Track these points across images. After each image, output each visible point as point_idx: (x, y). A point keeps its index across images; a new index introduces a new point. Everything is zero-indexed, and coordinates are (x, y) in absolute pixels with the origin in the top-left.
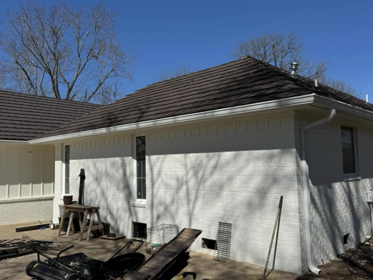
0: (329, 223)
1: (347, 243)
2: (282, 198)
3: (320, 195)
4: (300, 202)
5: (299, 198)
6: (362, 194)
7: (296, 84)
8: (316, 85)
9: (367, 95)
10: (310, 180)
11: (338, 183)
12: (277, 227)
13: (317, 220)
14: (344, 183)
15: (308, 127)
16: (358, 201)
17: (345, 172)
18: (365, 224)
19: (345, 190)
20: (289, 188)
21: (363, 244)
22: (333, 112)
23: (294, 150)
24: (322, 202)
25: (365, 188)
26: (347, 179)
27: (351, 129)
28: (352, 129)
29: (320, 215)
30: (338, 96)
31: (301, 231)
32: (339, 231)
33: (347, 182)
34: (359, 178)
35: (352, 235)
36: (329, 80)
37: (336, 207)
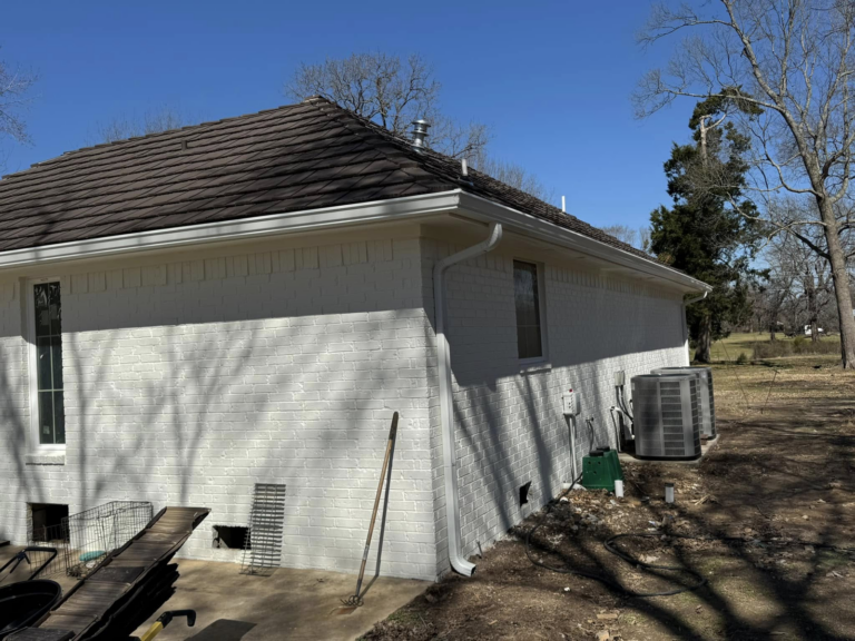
0: (491, 462)
1: (526, 502)
2: (396, 416)
3: (473, 406)
4: (433, 423)
5: (430, 414)
6: (554, 399)
7: (424, 167)
8: (465, 172)
9: (563, 198)
10: (453, 376)
11: (508, 379)
12: (385, 481)
13: (468, 458)
14: (519, 377)
15: (448, 261)
16: (547, 414)
17: (522, 355)
18: (560, 459)
19: (521, 393)
20: (410, 394)
21: (558, 501)
22: (498, 229)
23: (421, 311)
24: (477, 421)
25: (558, 386)
26: (525, 369)
27: (532, 267)
28: (534, 266)
29: (474, 449)
30: (508, 196)
31: (435, 484)
32: (511, 477)
33: (526, 375)
34: (549, 366)
35: (536, 485)
36: (493, 164)
37: (504, 430)
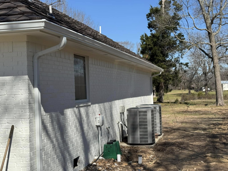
0: (60, 148)
1: (77, 165)
2: (13, 128)
3: (52, 122)
4: (31, 130)
5: (30, 126)
6: (92, 118)
8: (51, 12)
9: (100, 27)
10: (42, 108)
11: (70, 109)
12: (6, 159)
13: (49, 147)
14: (75, 109)
15: (40, 53)
16: (88, 125)
17: (77, 99)
18: (94, 146)
19: (76, 116)
20: (20, 117)
21: (91, 165)
22: (64, 40)
23: (26, 77)
24: (54, 129)
25: (94, 113)
26: (78, 105)
27: (83, 58)
28: (84, 57)
29: (52, 142)
30: (72, 25)
31: (31, 159)
32: (70, 155)
33: (79, 107)
34: (90, 104)
35: (82, 158)
36: (71, 9)
37: (67, 133)
